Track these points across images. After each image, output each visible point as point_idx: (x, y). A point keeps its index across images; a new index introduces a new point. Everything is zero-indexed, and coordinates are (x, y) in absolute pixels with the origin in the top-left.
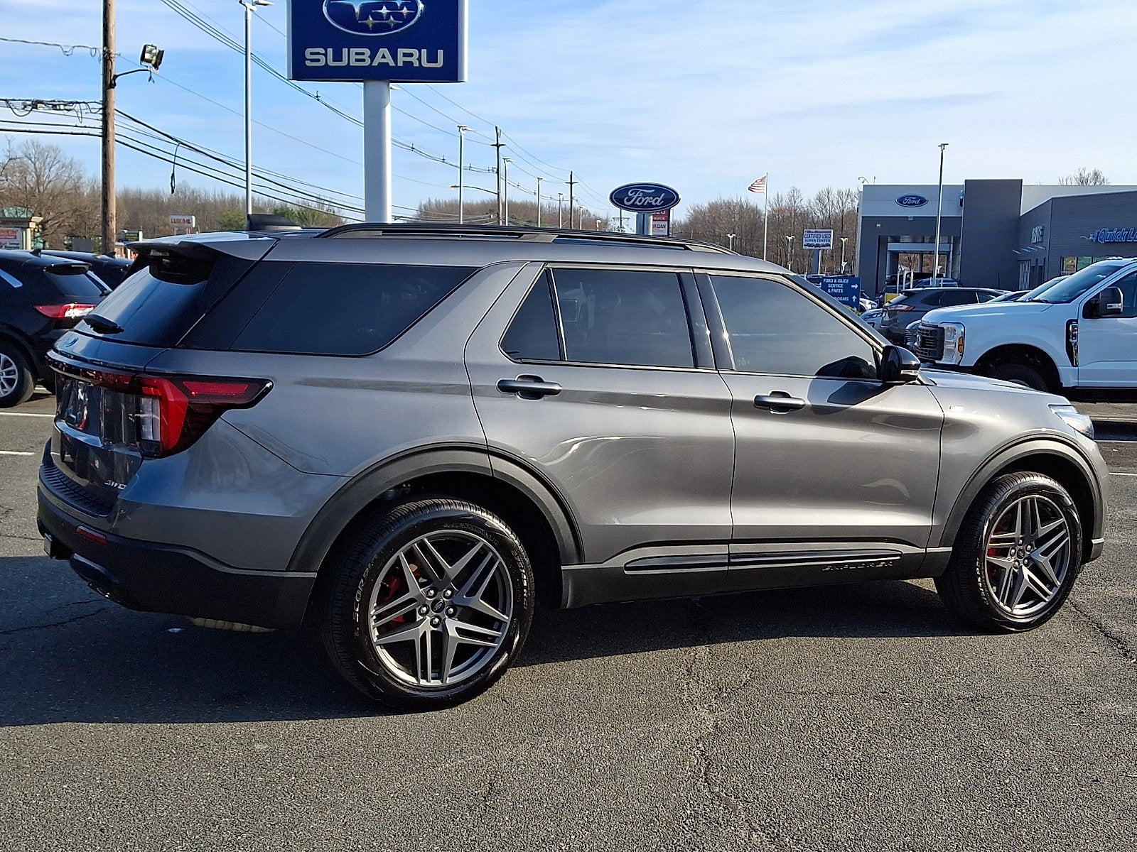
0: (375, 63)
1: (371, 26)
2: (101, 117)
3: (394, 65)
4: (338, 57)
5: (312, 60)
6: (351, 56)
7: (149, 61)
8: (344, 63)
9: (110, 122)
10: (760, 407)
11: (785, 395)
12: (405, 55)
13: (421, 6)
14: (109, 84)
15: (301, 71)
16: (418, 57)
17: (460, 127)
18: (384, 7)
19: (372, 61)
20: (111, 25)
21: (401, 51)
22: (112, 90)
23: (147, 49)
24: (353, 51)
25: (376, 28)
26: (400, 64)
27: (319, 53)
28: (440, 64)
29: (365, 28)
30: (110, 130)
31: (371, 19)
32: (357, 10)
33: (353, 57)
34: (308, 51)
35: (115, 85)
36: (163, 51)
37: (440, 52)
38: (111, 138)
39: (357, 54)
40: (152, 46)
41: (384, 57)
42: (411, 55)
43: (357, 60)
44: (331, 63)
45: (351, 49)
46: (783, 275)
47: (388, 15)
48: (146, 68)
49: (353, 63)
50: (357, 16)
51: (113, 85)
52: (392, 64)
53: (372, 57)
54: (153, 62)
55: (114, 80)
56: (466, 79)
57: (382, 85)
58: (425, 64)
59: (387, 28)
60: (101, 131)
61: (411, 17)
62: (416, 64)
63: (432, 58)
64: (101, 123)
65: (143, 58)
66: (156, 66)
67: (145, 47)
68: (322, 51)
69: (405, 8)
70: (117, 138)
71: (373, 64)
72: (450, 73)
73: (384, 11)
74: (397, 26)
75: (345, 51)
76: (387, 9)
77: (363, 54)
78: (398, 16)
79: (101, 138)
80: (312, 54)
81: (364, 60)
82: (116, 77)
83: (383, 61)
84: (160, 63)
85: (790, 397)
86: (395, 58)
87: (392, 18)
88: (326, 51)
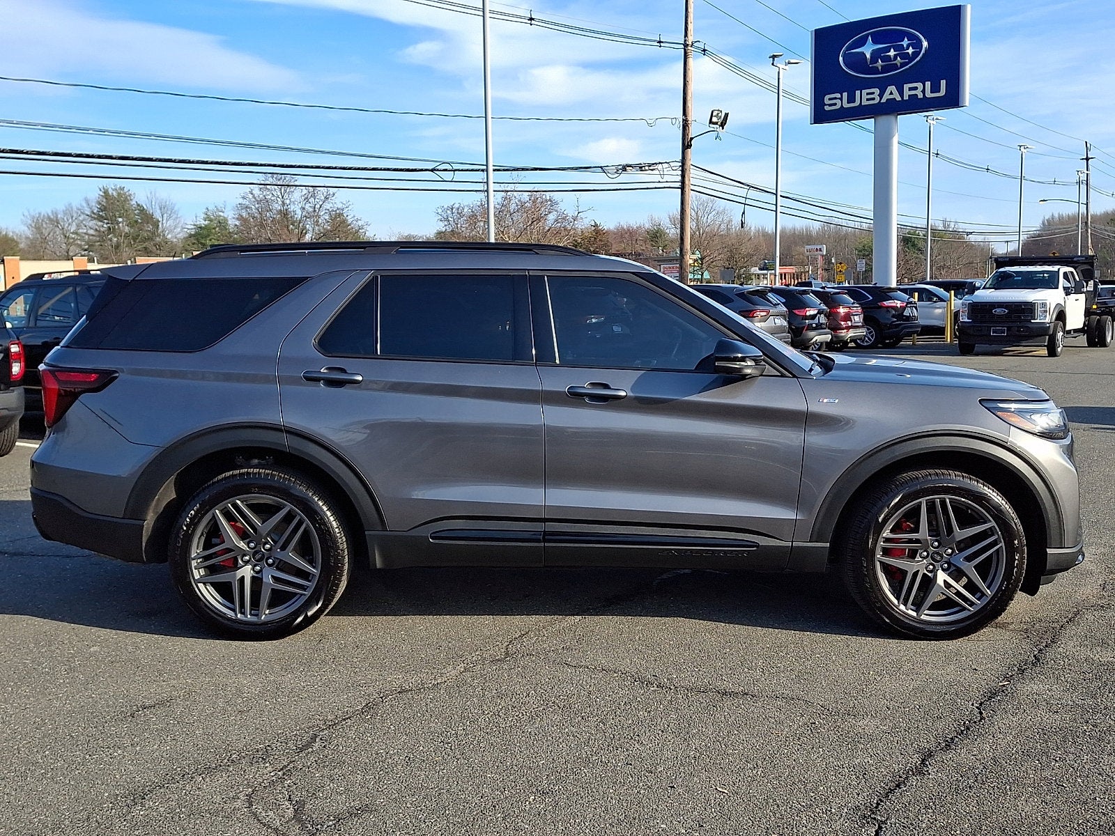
0: (883, 100)
1: (880, 68)
2: (680, 173)
3: (900, 99)
4: (851, 99)
5: (830, 105)
6: (864, 97)
7: (716, 123)
8: (857, 103)
9: (686, 176)
10: (575, 397)
11: (606, 386)
12: (910, 89)
13: (925, 44)
14: (686, 145)
15: (821, 115)
16: (921, 89)
17: (1020, 146)
18: (892, 50)
19: (881, 99)
20: (689, 98)
21: (906, 87)
22: (689, 150)
23: (714, 114)
24: (864, 92)
25: (885, 70)
26: (906, 98)
27: (836, 98)
28: (943, 92)
29: (876, 71)
30: (687, 182)
31: (880, 61)
32: (868, 56)
33: (865, 97)
34: (827, 97)
35: (691, 145)
36: (728, 114)
37: (943, 83)
38: (687, 189)
39: (867, 94)
40: (718, 110)
41: (891, 93)
42: (916, 88)
43: (868, 100)
44: (846, 105)
45: (863, 91)
46: (633, 273)
47: (895, 56)
48: (713, 129)
49: (865, 103)
50: (869, 61)
51: (689, 146)
52: (899, 98)
53: (881, 96)
54: (719, 123)
55: (691, 141)
56: (967, 104)
57: (891, 118)
58: (929, 94)
59: (895, 67)
60: (680, 184)
61: (915, 54)
62: (920, 96)
63: (935, 88)
64: (680, 178)
65: (711, 122)
66: (722, 125)
67: (712, 112)
68: (838, 95)
69: (911, 48)
70: (692, 187)
71: (882, 101)
72: (952, 100)
73: (892, 53)
74: (903, 65)
75: (858, 93)
76: (895, 51)
77: (873, 93)
78: (905, 56)
79: (680, 190)
80: (830, 99)
81: (874, 99)
82: (692, 139)
83: (891, 97)
84: (725, 124)
85: (610, 388)
86: (901, 93)
87: (899, 58)
88: (842, 96)
